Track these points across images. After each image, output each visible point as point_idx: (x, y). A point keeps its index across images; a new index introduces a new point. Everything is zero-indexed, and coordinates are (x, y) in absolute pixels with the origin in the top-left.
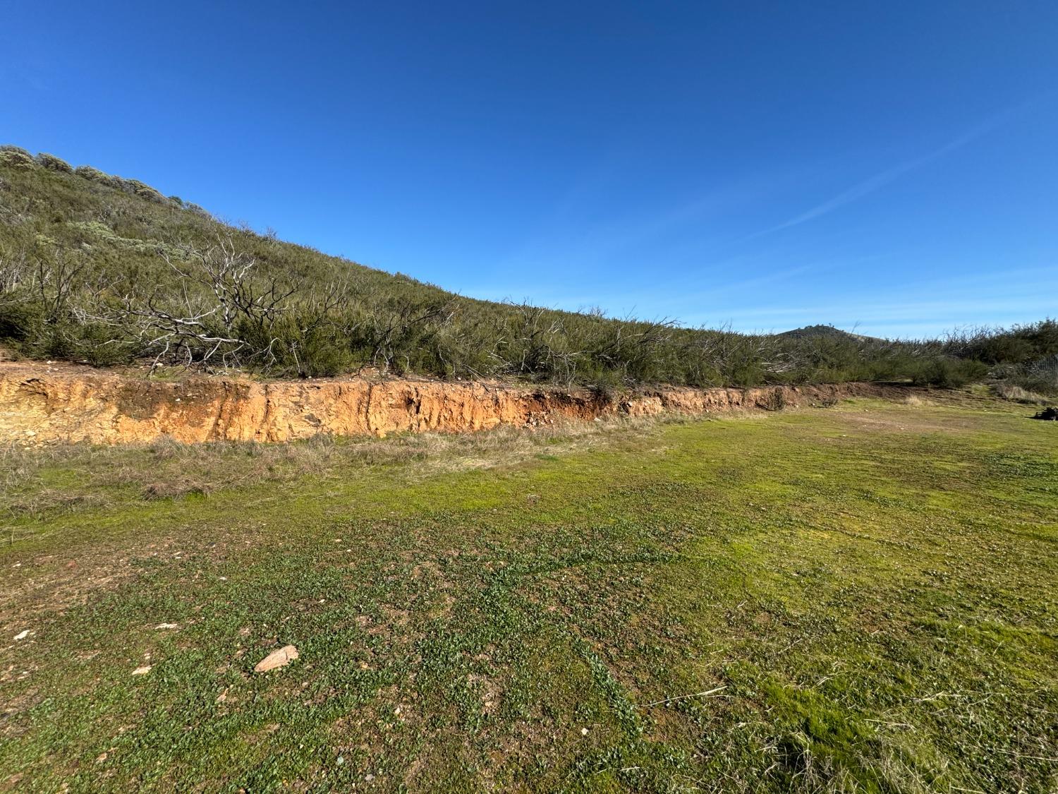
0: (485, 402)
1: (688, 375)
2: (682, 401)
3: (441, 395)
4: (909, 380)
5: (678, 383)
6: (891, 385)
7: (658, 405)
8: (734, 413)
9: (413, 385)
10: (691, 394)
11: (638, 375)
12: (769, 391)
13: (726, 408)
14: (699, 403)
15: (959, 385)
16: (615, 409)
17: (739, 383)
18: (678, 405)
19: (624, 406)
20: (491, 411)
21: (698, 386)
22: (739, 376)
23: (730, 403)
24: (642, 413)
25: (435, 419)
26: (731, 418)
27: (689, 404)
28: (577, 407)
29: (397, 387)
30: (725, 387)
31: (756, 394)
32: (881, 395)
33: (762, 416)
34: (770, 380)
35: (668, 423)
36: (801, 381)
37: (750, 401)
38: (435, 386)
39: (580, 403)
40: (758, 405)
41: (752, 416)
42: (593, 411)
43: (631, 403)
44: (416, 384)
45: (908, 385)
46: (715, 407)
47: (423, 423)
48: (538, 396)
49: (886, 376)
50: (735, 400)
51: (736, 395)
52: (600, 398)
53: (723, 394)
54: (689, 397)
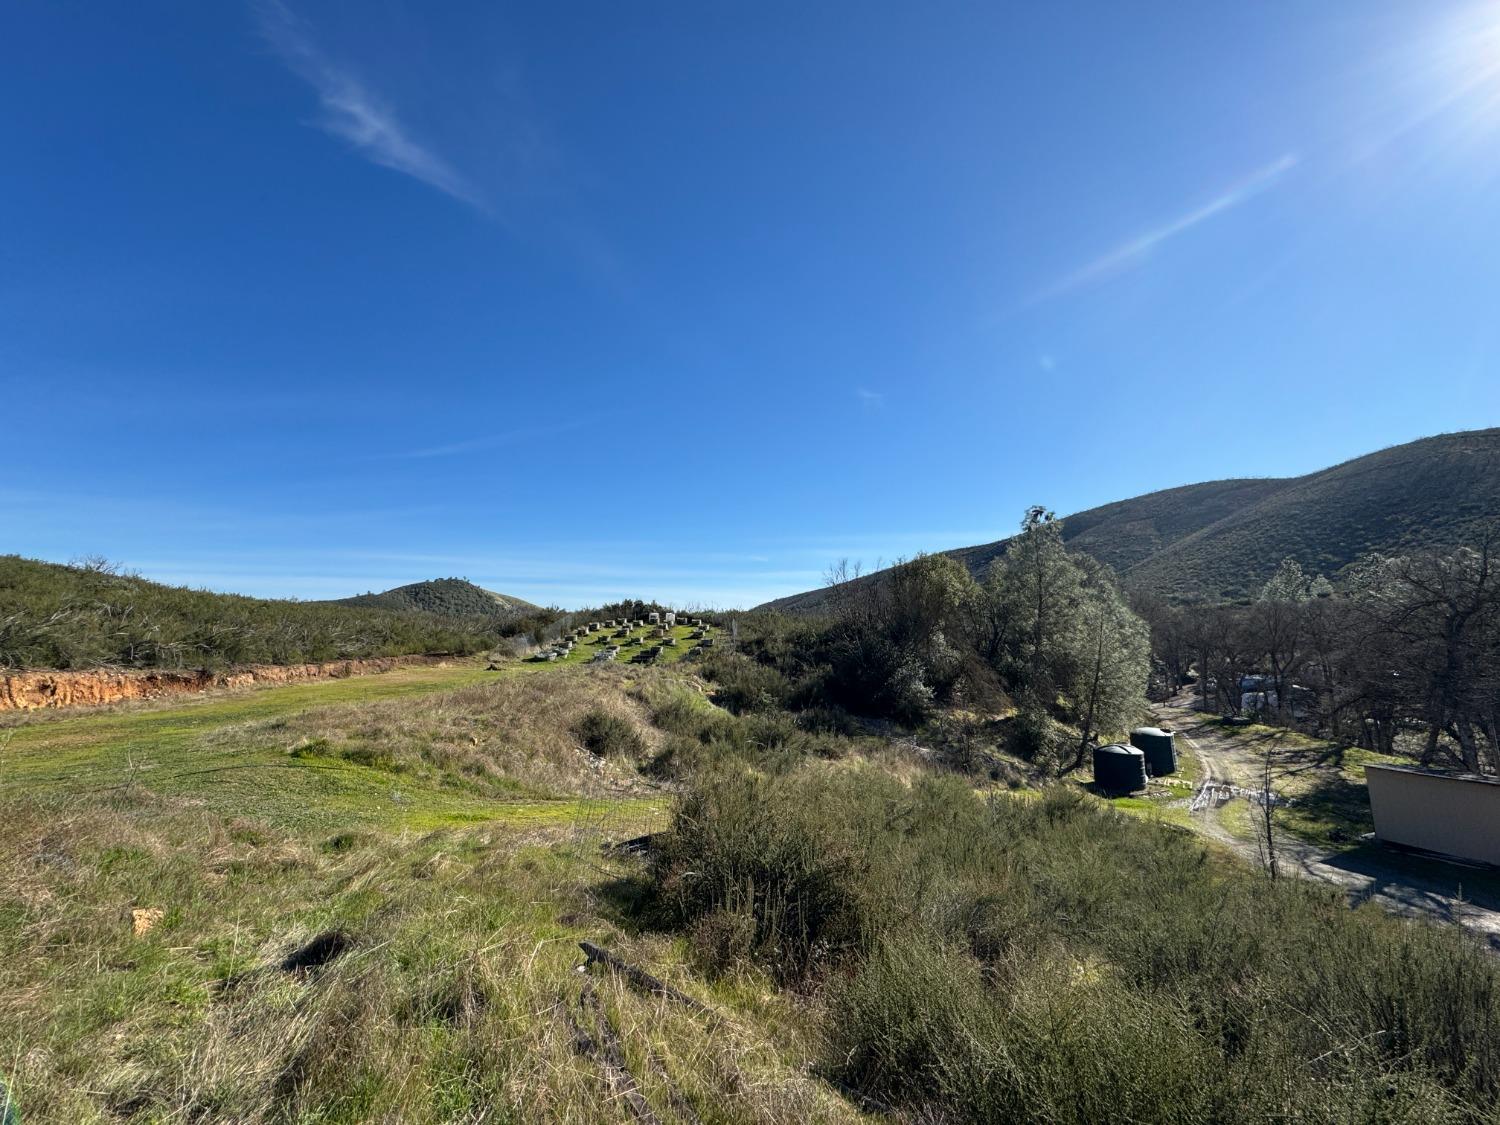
0: (111, 685)
1: (275, 656)
2: (270, 675)
3: (73, 681)
4: (446, 652)
5: (266, 662)
6: (434, 655)
7: (251, 679)
8: (312, 681)
9: (47, 676)
10: (277, 670)
11: (232, 658)
12: (341, 664)
13: (305, 679)
14: (284, 676)
15: (471, 653)
16: (215, 684)
17: (316, 660)
18: (266, 678)
19: (224, 681)
20: (115, 690)
21: (282, 664)
22: (317, 655)
23: (309, 675)
24: (238, 685)
25: (69, 698)
26: (310, 685)
27: (274, 676)
28: (184, 684)
29: (34, 678)
30: (305, 663)
31: (329, 667)
32: (426, 662)
33: (333, 681)
34: (343, 656)
35: (260, 689)
36: (368, 656)
37: (325, 672)
38: (67, 675)
39: (187, 681)
40: (331, 675)
41: (326, 682)
42: (198, 686)
43: (229, 679)
44: (50, 674)
45: (446, 654)
46: (296, 678)
47: (59, 702)
48: (151, 679)
49: (436, 649)
50: (312, 672)
51: (313, 669)
52: (205, 676)
53: (303, 668)
54: (276, 672)
